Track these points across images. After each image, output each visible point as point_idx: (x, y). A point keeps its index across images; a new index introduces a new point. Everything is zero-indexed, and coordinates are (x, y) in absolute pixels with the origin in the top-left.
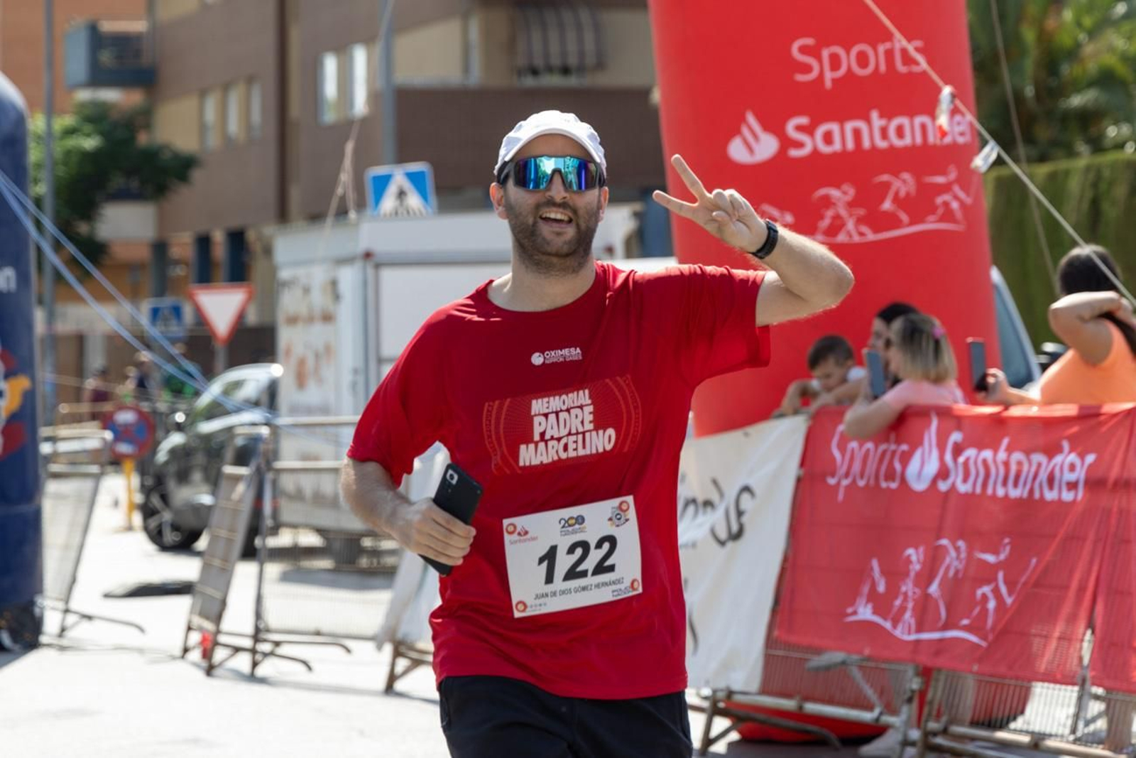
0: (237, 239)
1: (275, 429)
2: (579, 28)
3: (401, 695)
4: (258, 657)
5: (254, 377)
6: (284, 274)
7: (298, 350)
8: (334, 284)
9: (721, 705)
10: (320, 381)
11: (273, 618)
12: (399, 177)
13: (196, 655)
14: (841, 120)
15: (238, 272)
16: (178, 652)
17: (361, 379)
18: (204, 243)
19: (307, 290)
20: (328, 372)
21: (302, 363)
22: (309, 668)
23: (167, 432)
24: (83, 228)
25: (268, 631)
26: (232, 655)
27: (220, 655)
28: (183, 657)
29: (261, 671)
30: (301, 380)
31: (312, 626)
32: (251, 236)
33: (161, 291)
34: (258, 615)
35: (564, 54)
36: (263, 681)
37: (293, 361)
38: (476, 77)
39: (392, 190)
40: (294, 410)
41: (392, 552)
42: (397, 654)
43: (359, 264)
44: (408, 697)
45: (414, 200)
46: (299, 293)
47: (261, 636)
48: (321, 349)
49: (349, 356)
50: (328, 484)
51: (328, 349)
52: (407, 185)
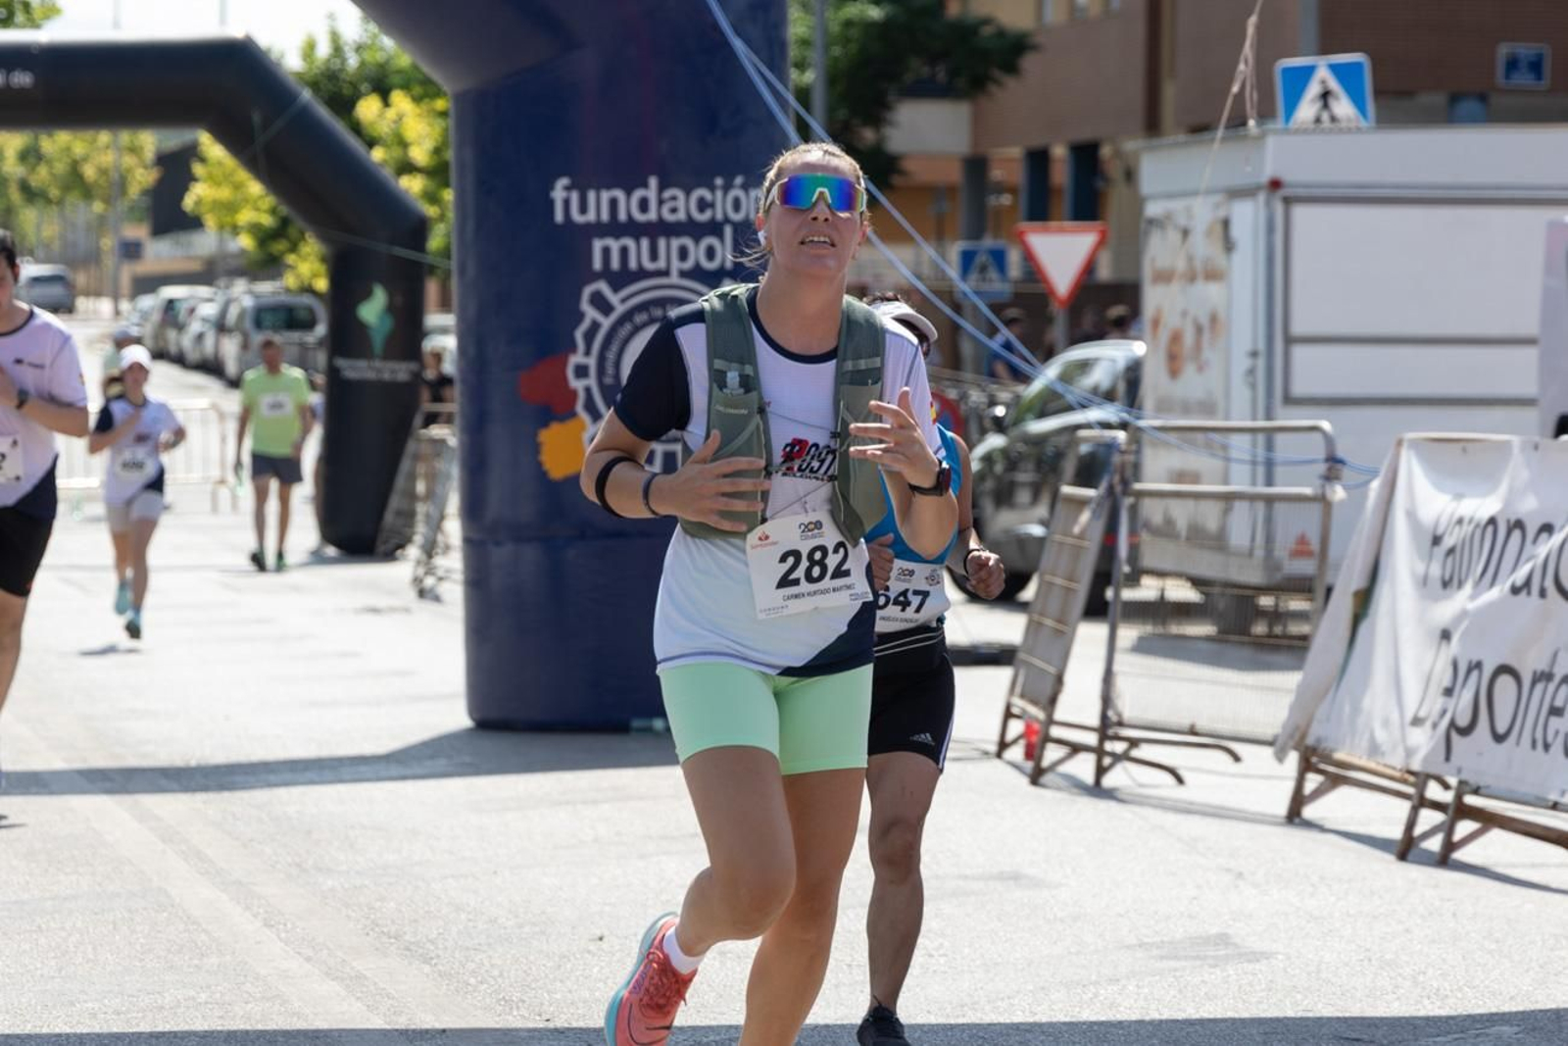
0: (1086, 155)
1: (1136, 435)
3: (1309, 825)
4: (1107, 761)
5: (1110, 356)
6: (1153, 209)
7: (1171, 321)
8: (1226, 224)
10: (1201, 367)
11: (1130, 704)
12: (1323, 70)
13: (1016, 753)
15: (1087, 207)
16: (993, 748)
17: (1261, 362)
18: (1038, 159)
19: (1185, 233)
20: (1211, 355)
21: (1176, 338)
22: (1180, 780)
23: (983, 432)
24: (868, 135)
25: (1120, 724)
26: (1069, 756)
27: (1052, 753)
28: (999, 755)
29: (1108, 781)
30: (1174, 363)
31: (1185, 722)
32: (1106, 151)
33: (976, 233)
34: (1107, 700)
36: (1110, 794)
37: (1164, 336)
39: (1314, 89)
40: (1164, 407)
41: (1301, 616)
42: (1306, 766)
43: (1262, 197)
44: (1322, 829)
45: (1343, 107)
46: (1174, 236)
47: (1111, 732)
48: (1205, 321)
49: (1244, 331)
50: (1210, 516)
51: (1214, 319)
52: (1333, 84)
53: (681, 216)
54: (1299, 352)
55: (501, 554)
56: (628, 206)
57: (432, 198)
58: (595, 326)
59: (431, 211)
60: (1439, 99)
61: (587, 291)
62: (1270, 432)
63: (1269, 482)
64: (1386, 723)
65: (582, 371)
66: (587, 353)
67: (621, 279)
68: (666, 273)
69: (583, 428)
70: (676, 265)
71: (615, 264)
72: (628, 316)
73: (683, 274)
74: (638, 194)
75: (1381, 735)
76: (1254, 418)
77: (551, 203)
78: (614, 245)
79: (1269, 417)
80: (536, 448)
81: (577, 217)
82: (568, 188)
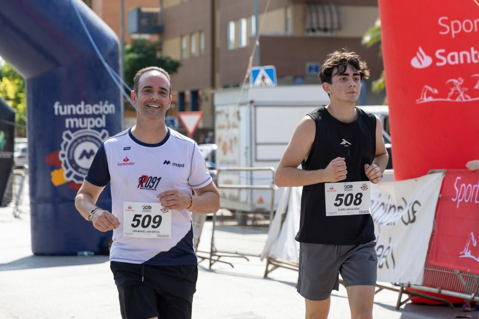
0: (195, 94)
2: (331, 13)
3: (269, 279)
4: (212, 262)
5: (206, 149)
6: (218, 109)
7: (224, 139)
8: (238, 113)
9: (405, 289)
10: (232, 152)
11: (218, 246)
12: (262, 71)
14: (459, 51)
15: (195, 108)
17: (249, 151)
18: (182, 95)
19: (227, 115)
20: (235, 148)
21: (225, 144)
22: (233, 266)
25: (216, 251)
26: (202, 261)
29: (213, 267)
30: (225, 151)
31: (234, 251)
32: (200, 93)
34: (212, 245)
35: (325, 23)
36: (213, 271)
37: (222, 144)
38: (290, 32)
39: (260, 76)
40: (222, 163)
42: (269, 262)
43: (248, 105)
44: (273, 280)
45: (268, 80)
46: (224, 116)
47: (213, 254)
48: (233, 139)
49: (244, 142)
50: (235, 193)
51: (235, 139)
52: (266, 74)
53: (91, 112)
54: (260, 148)
55: (41, 207)
56: (76, 110)
57: (15, 107)
58: (67, 143)
59: (15, 110)
60: (290, 78)
61: (64, 133)
62: (251, 171)
63: (252, 184)
64: (291, 251)
65: (63, 156)
66: (65, 150)
67: (74, 130)
68: (86, 128)
69: (63, 171)
70: (89, 126)
71: (72, 126)
72: (76, 140)
73: (91, 128)
74: (78, 106)
75: (290, 254)
76: (247, 166)
77: (54, 109)
78: (72, 121)
79: (251, 166)
80: (50, 177)
81: (61, 113)
82: (59, 105)
